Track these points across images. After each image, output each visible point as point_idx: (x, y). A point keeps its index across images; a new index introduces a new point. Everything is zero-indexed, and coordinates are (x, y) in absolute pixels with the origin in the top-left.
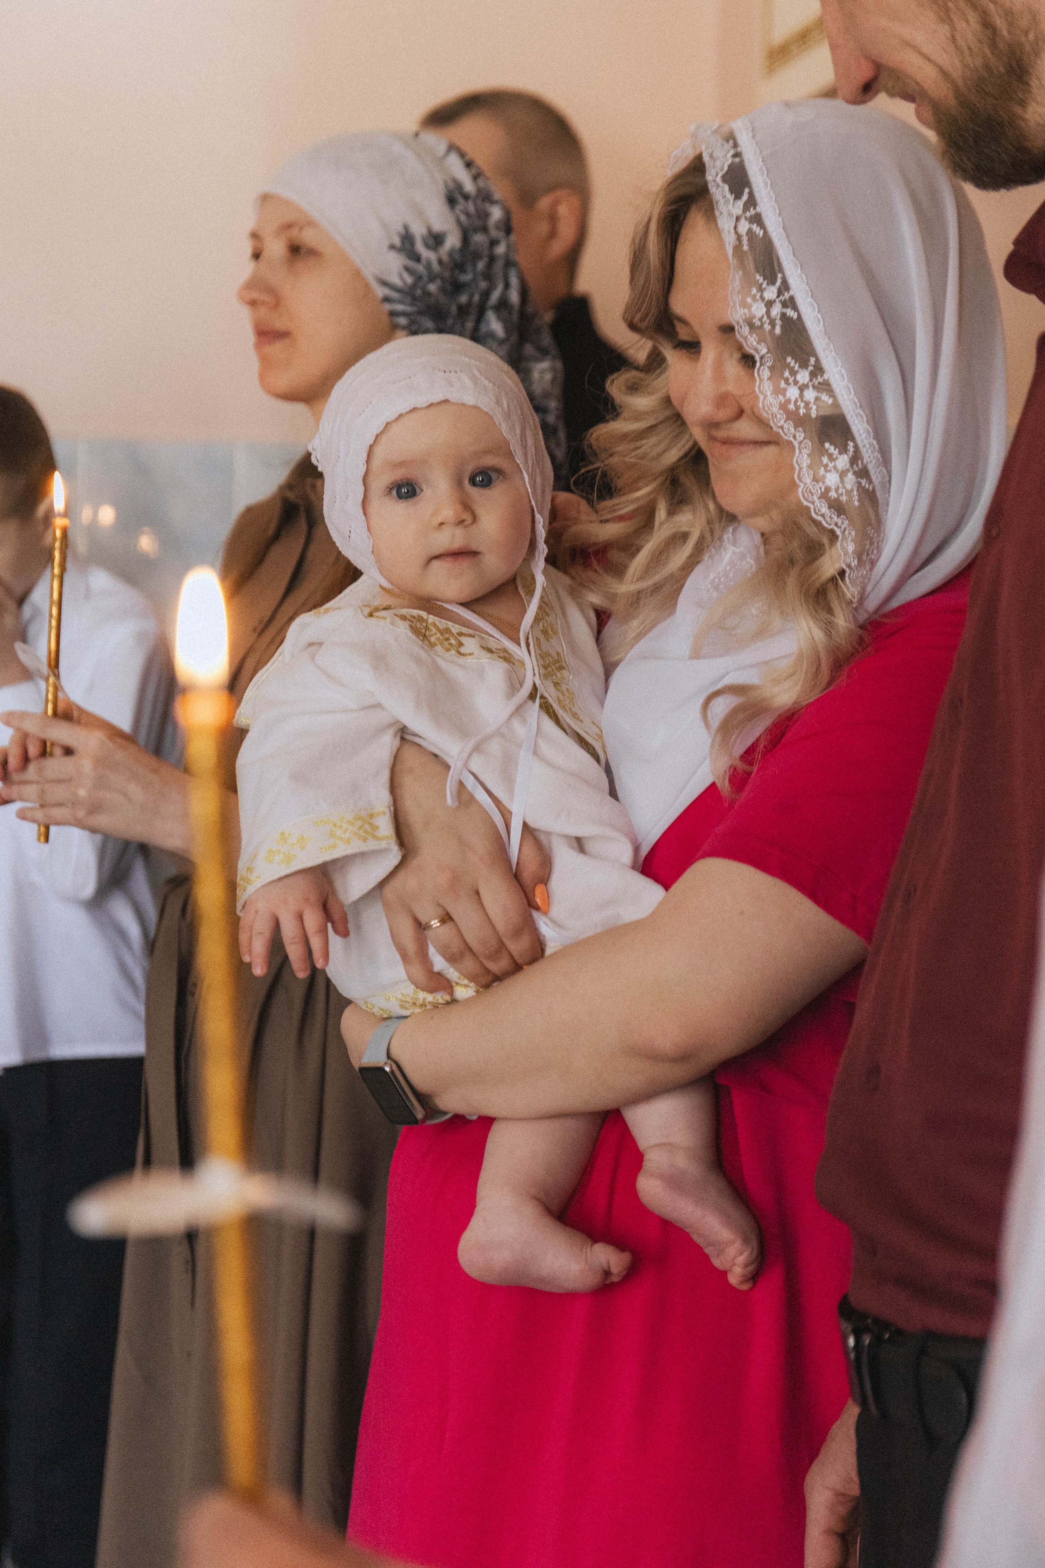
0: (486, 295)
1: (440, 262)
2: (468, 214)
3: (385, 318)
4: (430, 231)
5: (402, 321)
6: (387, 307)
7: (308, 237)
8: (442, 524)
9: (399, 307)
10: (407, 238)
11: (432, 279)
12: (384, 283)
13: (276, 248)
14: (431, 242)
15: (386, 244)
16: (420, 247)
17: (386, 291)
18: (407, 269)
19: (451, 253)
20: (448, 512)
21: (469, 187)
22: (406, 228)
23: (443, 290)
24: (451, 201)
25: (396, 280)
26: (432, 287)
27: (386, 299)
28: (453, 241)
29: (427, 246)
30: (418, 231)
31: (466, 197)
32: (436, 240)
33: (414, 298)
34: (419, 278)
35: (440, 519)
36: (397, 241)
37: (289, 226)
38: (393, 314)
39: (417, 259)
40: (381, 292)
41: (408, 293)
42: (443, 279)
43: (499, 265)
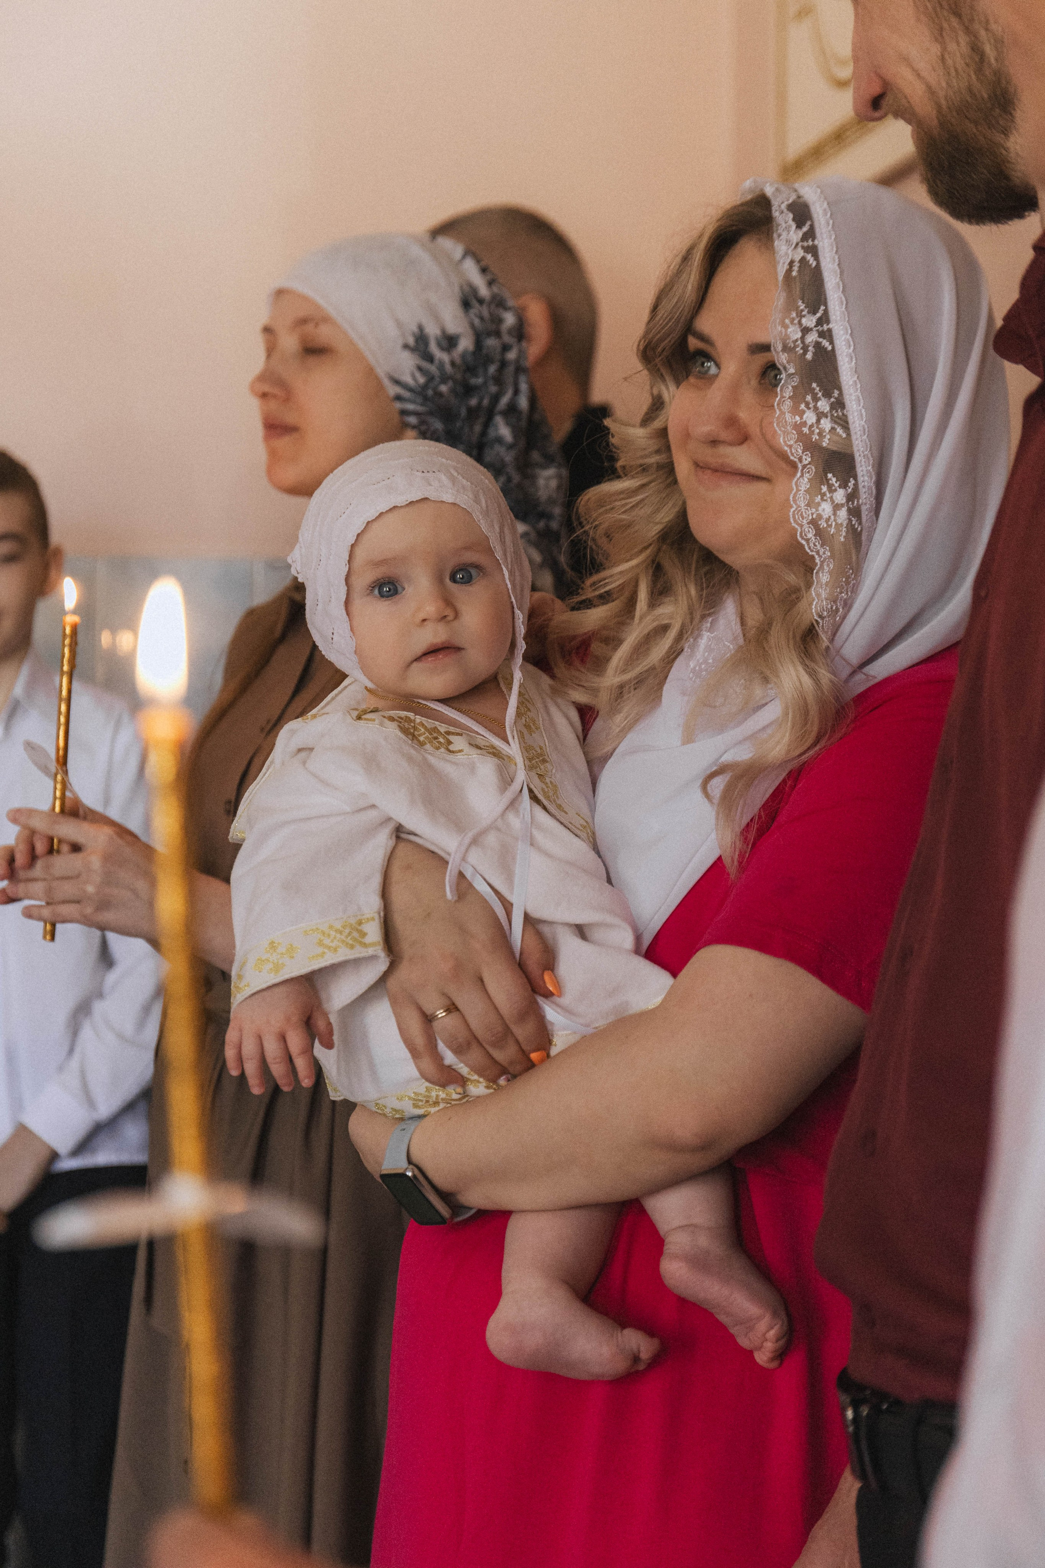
0: (496, 398)
1: (453, 364)
2: (482, 319)
3: (396, 418)
4: (443, 331)
5: (413, 420)
6: (398, 405)
7: (324, 334)
8: (424, 620)
9: (410, 407)
10: (421, 338)
11: (444, 379)
12: (397, 382)
13: (289, 342)
14: (445, 343)
15: (400, 342)
16: (434, 348)
17: (398, 390)
18: (420, 369)
19: (463, 356)
20: (431, 609)
21: (484, 291)
22: (421, 328)
23: (453, 391)
24: (466, 304)
25: (408, 379)
26: (444, 388)
27: (398, 398)
28: (466, 344)
29: (442, 348)
30: (432, 331)
31: (481, 301)
32: (449, 341)
33: (426, 398)
34: (431, 378)
35: (422, 616)
36: (411, 341)
37: (303, 321)
38: (404, 413)
39: (430, 358)
40: (393, 390)
41: (420, 393)
42: (455, 381)
43: (511, 369)
